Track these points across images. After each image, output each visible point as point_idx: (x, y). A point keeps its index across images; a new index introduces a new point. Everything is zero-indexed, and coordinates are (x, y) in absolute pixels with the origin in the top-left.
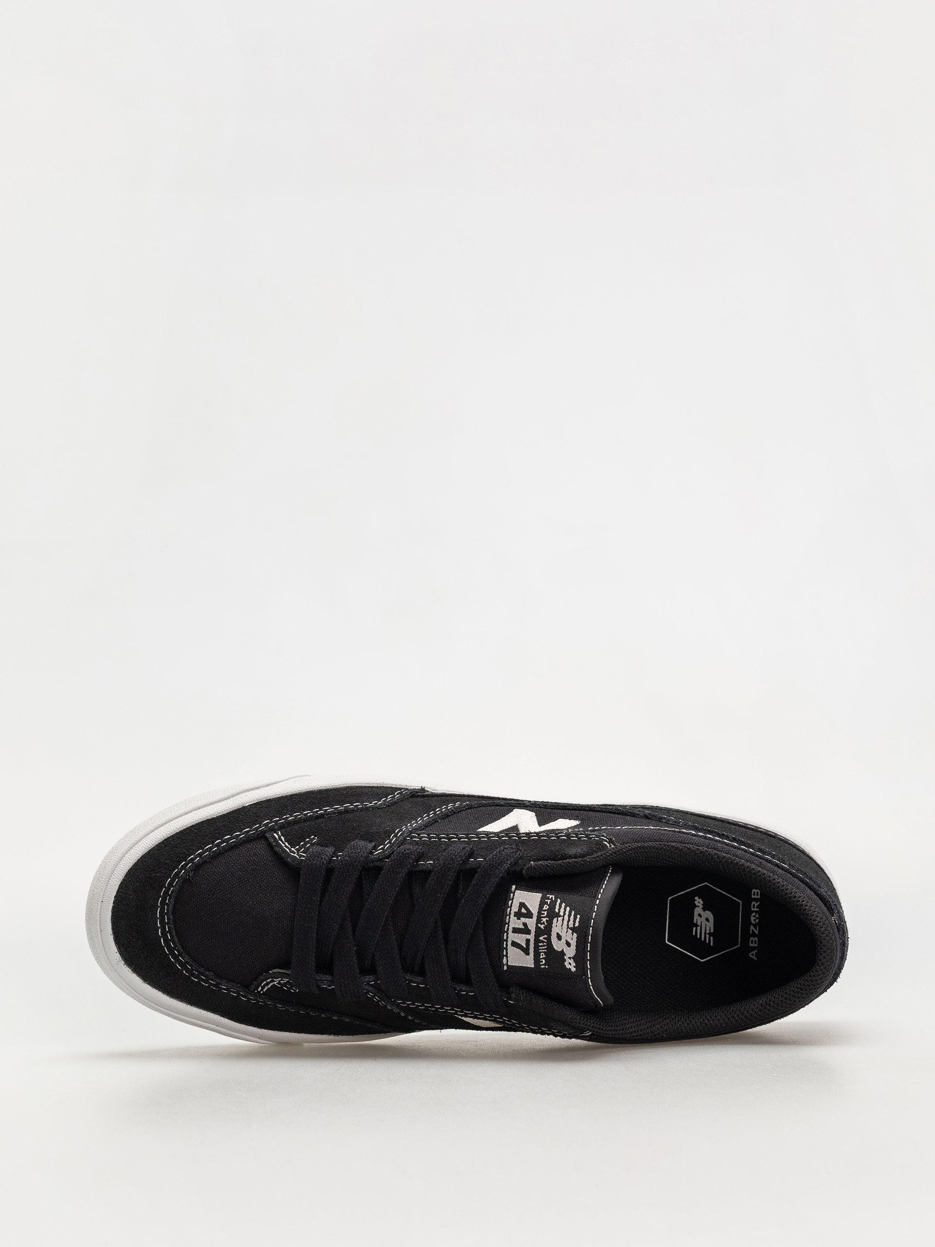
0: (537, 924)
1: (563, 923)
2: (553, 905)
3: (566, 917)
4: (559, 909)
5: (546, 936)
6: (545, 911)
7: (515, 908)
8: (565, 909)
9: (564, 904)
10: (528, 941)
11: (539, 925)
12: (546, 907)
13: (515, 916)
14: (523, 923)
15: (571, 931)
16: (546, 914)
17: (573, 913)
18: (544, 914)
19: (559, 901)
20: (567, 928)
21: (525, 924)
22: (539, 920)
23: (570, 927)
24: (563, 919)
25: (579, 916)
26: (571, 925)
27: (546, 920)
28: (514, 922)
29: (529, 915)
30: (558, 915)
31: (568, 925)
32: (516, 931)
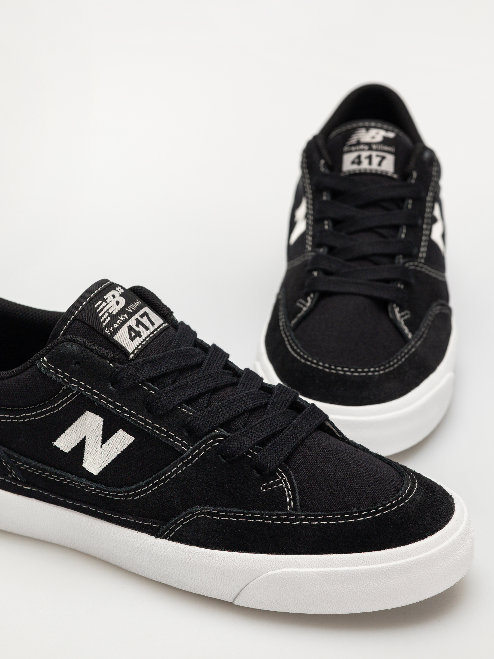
0: (129, 319)
1: (109, 308)
2: (109, 325)
3: (105, 310)
4: (107, 318)
5: (127, 310)
6: (117, 324)
7: (138, 340)
8: (103, 315)
9: (102, 320)
10: (142, 316)
11: (127, 318)
12: (116, 326)
13: (141, 336)
14: (138, 328)
15: (107, 300)
16: (119, 321)
17: (98, 310)
18: (119, 322)
19: (104, 325)
20: (108, 303)
21: (137, 325)
22: (125, 321)
23: (106, 303)
24: (108, 310)
25: (96, 306)
26: (104, 304)
27: (120, 317)
28: (145, 333)
29: (130, 329)
30: (110, 315)
31: (107, 305)
32: (147, 329)
